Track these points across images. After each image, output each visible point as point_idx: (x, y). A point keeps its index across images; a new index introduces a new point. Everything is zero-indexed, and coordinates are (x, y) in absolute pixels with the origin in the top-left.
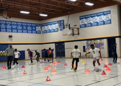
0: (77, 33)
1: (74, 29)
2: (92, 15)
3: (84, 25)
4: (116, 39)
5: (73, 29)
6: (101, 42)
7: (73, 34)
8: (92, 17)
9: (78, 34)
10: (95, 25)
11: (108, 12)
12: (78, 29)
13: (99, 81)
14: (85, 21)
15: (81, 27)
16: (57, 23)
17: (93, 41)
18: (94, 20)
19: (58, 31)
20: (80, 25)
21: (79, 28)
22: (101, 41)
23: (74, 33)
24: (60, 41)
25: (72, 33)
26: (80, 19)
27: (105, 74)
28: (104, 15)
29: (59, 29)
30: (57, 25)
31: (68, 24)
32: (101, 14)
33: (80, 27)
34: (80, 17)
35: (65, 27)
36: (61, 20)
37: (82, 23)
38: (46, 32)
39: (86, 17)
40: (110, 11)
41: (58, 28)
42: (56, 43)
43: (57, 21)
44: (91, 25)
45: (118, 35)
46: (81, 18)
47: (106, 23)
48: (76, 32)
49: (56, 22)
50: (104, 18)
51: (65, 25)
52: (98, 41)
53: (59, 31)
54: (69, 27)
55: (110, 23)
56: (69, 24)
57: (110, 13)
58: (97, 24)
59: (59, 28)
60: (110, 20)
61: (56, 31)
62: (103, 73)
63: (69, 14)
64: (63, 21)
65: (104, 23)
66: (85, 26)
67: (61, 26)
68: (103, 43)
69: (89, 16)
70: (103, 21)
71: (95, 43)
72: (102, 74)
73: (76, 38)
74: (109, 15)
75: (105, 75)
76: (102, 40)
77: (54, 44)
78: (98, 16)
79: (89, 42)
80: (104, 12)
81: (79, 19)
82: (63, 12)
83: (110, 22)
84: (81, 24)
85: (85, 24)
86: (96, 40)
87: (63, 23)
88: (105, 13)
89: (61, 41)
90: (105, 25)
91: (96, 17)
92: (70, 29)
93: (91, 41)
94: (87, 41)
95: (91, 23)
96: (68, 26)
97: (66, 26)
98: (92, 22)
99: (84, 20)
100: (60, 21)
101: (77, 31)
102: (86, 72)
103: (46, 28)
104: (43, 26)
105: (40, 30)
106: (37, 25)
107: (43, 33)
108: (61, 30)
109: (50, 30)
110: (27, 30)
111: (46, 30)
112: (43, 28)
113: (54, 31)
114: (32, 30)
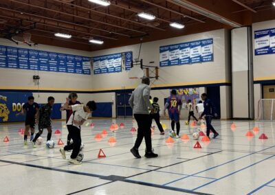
0: (155, 76)
1: (150, 68)
2: (182, 46)
3: (167, 62)
4: (221, 87)
5: (147, 69)
6: (195, 92)
8: (181, 48)
9: (157, 77)
10: (186, 62)
11: (209, 42)
12: (157, 68)
13: (190, 160)
14: (169, 56)
17: (181, 90)
18: (185, 54)
19: (121, 71)
20: (160, 62)
21: (159, 67)
22: (195, 90)
23: (150, 76)
24: (124, 89)
25: (146, 75)
26: (161, 51)
27: (200, 147)
28: (202, 45)
29: (124, 66)
30: (120, 59)
31: (140, 60)
32: (197, 43)
33: (161, 66)
34: (161, 47)
35: (134, 63)
36: (128, 52)
37: (163, 58)
38: (100, 71)
39: (171, 48)
40: (212, 39)
41: (121, 66)
42: (117, 91)
44: (179, 62)
45: (224, 81)
46: (162, 49)
47: (204, 60)
48: (152, 74)
49: (119, 55)
50: (201, 51)
51: (134, 61)
52: (191, 90)
53: (124, 71)
54: (141, 64)
55: (212, 60)
56: (142, 60)
57: (212, 43)
58: (190, 61)
60: (212, 55)
61: (118, 71)
62: (197, 146)
63: (141, 42)
64: (131, 53)
65: (201, 60)
66: (169, 63)
67: (127, 61)
69: (176, 47)
70: (200, 56)
71: (184, 94)
72: (195, 147)
74: (210, 47)
75: (199, 149)
76: (197, 89)
77: (114, 93)
78: (192, 47)
80: (201, 41)
81: (159, 51)
82: (131, 37)
83: (211, 57)
84: (161, 60)
85: (168, 60)
86: (187, 89)
87: (131, 58)
88: (204, 42)
89: (126, 88)
90: (203, 63)
91: (188, 49)
92: (142, 68)
95: (178, 59)
96: (139, 63)
98: (181, 58)
99: (167, 53)
100: (126, 53)
101: (155, 72)
102: (167, 144)
103: (100, 64)
104: (95, 61)
105: (90, 68)
106: (84, 59)
107: (95, 74)
108: (126, 69)
109: (107, 69)
110: (67, 68)
111: (101, 68)
112: (94, 64)
113: (115, 71)
114: (75, 67)
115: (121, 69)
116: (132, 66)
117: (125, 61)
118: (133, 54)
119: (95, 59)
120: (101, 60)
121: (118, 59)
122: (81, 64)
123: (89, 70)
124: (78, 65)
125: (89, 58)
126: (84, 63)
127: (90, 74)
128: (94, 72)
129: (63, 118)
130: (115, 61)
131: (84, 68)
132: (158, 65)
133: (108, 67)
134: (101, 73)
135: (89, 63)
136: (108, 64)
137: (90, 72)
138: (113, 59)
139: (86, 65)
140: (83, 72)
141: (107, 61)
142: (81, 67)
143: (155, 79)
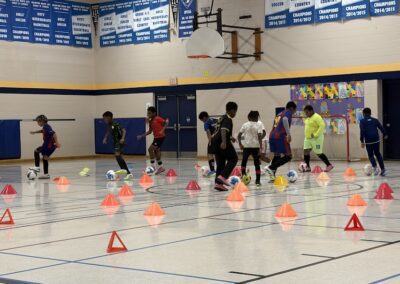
0: (252, 51)
1: (241, 32)
3: (284, 17)
5: (234, 33)
6: (353, 92)
7: (235, 56)
9: (258, 55)
10: (332, 16)
12: (257, 31)
13: (333, 258)
15: (271, 23)
16: (164, 4)
17: (318, 87)
19: (168, 39)
20: (267, 17)
21: (263, 28)
22: (354, 87)
23: (240, 52)
24: (174, 83)
25: (230, 50)
27: (361, 229)
29: (175, 27)
30: (166, 10)
31: (215, 11)
33: (267, 26)
35: (200, 20)
37: (274, 5)
38: (116, 40)
41: (167, 27)
42: (157, 91)
44: (315, 17)
47: (377, 11)
48: (247, 48)
51: (200, 13)
52: (342, 86)
53: (174, 38)
54: (219, 21)
56: (220, 10)
58: (341, 14)
59: (172, 26)
61: (160, 40)
62: (352, 225)
65: (370, 10)
66: (289, 20)
67: (182, 15)
68: (362, 99)
70: (367, 2)
71: (326, 97)
72: (347, 229)
73: (247, 71)
75: (358, 233)
76: (358, 84)
77: (150, 96)
79: (303, 91)
83: (395, 5)
84: (269, 10)
85: (286, 12)
86: (332, 85)
87: (194, 6)
89: (181, 82)
90: (372, 18)
92: (220, 30)
93: (310, 89)
94: (293, 88)
95: (312, 9)
96: (214, 18)
98: (318, 5)
101: (253, 41)
102: (279, 220)
103: (116, 22)
104: (102, 14)
105: (90, 30)
106: (76, 8)
107: (102, 45)
108: (181, 35)
109: (134, 34)
110: (32, 30)
111: (118, 32)
112: (102, 21)
113: (152, 40)
114: (54, 29)
115: (168, 34)
116: (195, 26)
117: (178, 14)
119: (103, 8)
120: (118, 11)
121: (160, 9)
122: (69, 22)
123: (89, 35)
124: (61, 23)
125: (86, 5)
126: (74, 19)
127: (90, 46)
128: (101, 41)
129: (23, 157)
130: (154, 13)
131: (74, 33)
132: (261, 25)
133: (136, 29)
134: (117, 43)
135: (87, 19)
136: (134, 21)
137: (90, 41)
138: (148, 9)
139: (81, 24)
140: (73, 42)
141: (132, 15)
142: (68, 30)
143: (253, 58)
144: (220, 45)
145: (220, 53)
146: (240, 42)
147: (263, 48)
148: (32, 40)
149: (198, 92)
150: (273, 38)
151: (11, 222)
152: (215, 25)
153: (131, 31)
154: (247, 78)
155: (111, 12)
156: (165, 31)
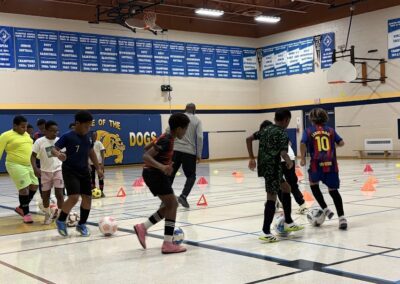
0: (378, 76)
1: (369, 63)
5: (364, 64)
7: (365, 81)
9: (383, 79)
12: (382, 62)
15: (394, 55)
16: (310, 45)
19: (313, 70)
20: (390, 50)
21: (386, 58)
23: (369, 77)
24: (318, 103)
25: (361, 76)
26: (391, 30)
29: (318, 62)
30: (311, 49)
31: (349, 48)
33: (390, 57)
34: (390, 21)
35: (337, 55)
36: (325, 35)
37: (396, 41)
38: (274, 73)
41: (312, 62)
42: (305, 109)
43: (310, 38)
46: (392, 25)
48: (374, 74)
49: (309, 42)
51: (337, 50)
53: (318, 70)
54: (352, 55)
56: (353, 47)
59: (316, 61)
61: (307, 72)
63: (352, 14)
64: (332, 35)
67: (323, 52)
73: (374, 92)
77: (300, 112)
81: (387, 28)
82: (333, 6)
84: (392, 45)
87: (333, 45)
89: (323, 102)
92: (353, 62)
96: (348, 53)
97: (341, 54)
100: (322, 37)
101: (379, 69)
103: (275, 60)
104: (265, 55)
105: (256, 67)
106: (246, 52)
107: (265, 77)
108: (323, 67)
109: (288, 68)
110: (216, 69)
111: (276, 67)
112: (264, 60)
113: (301, 71)
114: (231, 68)
115: (313, 66)
116: (334, 59)
117: (321, 52)
118: (337, 38)
119: (265, 51)
120: (276, 52)
121: (307, 48)
122: (241, 62)
123: (255, 71)
124: (236, 63)
125: (254, 49)
126: (245, 60)
127: (256, 78)
128: (264, 74)
129: (211, 158)
130: (302, 52)
131: (245, 69)
132: (385, 56)
133: (289, 64)
134: (275, 75)
135: (254, 59)
136: (288, 58)
137: (256, 75)
138: (298, 49)
139: (249, 63)
140: (244, 76)
141: (286, 54)
142: (240, 67)
143: (379, 82)
144: (353, 72)
145: (353, 79)
146: (369, 70)
147: (388, 73)
148: (216, 76)
149: (336, 108)
150: (396, 66)
151: (205, 204)
152: (349, 58)
153: (286, 66)
154: (375, 97)
155: (271, 53)
156: (311, 65)
